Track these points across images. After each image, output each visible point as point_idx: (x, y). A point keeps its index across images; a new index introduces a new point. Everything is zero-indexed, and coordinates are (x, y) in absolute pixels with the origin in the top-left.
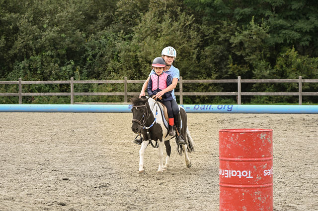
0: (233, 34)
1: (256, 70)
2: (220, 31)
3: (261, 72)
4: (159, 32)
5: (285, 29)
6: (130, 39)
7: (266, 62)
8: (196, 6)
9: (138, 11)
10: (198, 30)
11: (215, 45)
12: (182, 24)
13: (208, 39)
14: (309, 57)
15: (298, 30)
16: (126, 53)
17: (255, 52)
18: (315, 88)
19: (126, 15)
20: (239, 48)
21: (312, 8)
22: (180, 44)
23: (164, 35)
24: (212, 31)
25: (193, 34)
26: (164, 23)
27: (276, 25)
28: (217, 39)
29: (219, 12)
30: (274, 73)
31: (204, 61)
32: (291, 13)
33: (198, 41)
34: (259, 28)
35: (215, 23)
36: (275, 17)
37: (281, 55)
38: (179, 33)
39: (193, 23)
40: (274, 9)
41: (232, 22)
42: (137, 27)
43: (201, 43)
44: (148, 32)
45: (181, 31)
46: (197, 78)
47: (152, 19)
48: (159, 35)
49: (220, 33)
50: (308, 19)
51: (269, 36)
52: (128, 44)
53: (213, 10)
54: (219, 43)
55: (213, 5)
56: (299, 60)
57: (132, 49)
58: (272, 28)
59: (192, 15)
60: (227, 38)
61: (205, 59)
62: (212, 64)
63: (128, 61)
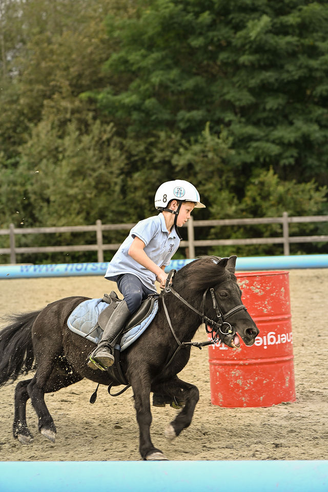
0: (176, 151)
1: (215, 206)
2: (156, 147)
3: (222, 208)
4: (61, 152)
5: (257, 140)
6: (15, 165)
7: (230, 192)
8: (117, 111)
9: (26, 121)
10: (122, 147)
11: (149, 169)
12: (96, 139)
13: (136, 161)
14: (295, 184)
15: (277, 141)
16: (9, 189)
17: (211, 178)
18: (308, 231)
19: (8, 129)
20: (186, 174)
21: (299, 106)
22: (94, 170)
23: (68, 156)
24: (142, 148)
25: (114, 153)
26: (67, 139)
27: (242, 134)
28: (151, 160)
29: (153, 118)
30: (242, 211)
31: (132, 195)
32: (265, 115)
33: (122, 165)
34: (217, 140)
35: (147, 135)
36: (240, 122)
37: (253, 180)
38: (91, 153)
39: (113, 136)
40: (238, 110)
41: (173, 132)
42: (25, 146)
43: (126, 167)
44: (44, 153)
45: (94, 150)
46: (122, 222)
47: (48, 132)
48: (61, 156)
49: (154, 150)
50: (291, 123)
51: (233, 152)
52: (12, 173)
53: (143, 115)
54: (155, 167)
55: (143, 108)
56: (281, 189)
57: (20, 180)
58: (237, 140)
59: (112, 124)
60: (167, 159)
61: (134, 192)
62: (146, 199)
63: (13, 200)
